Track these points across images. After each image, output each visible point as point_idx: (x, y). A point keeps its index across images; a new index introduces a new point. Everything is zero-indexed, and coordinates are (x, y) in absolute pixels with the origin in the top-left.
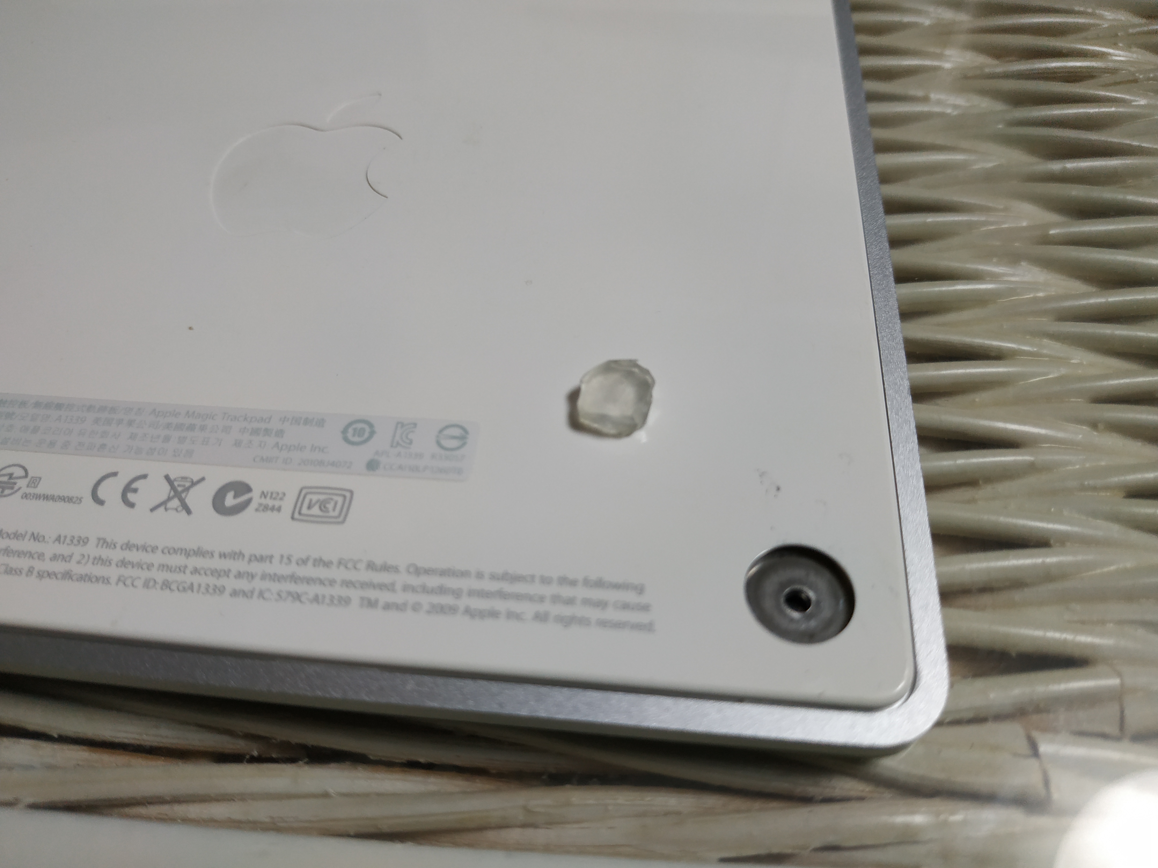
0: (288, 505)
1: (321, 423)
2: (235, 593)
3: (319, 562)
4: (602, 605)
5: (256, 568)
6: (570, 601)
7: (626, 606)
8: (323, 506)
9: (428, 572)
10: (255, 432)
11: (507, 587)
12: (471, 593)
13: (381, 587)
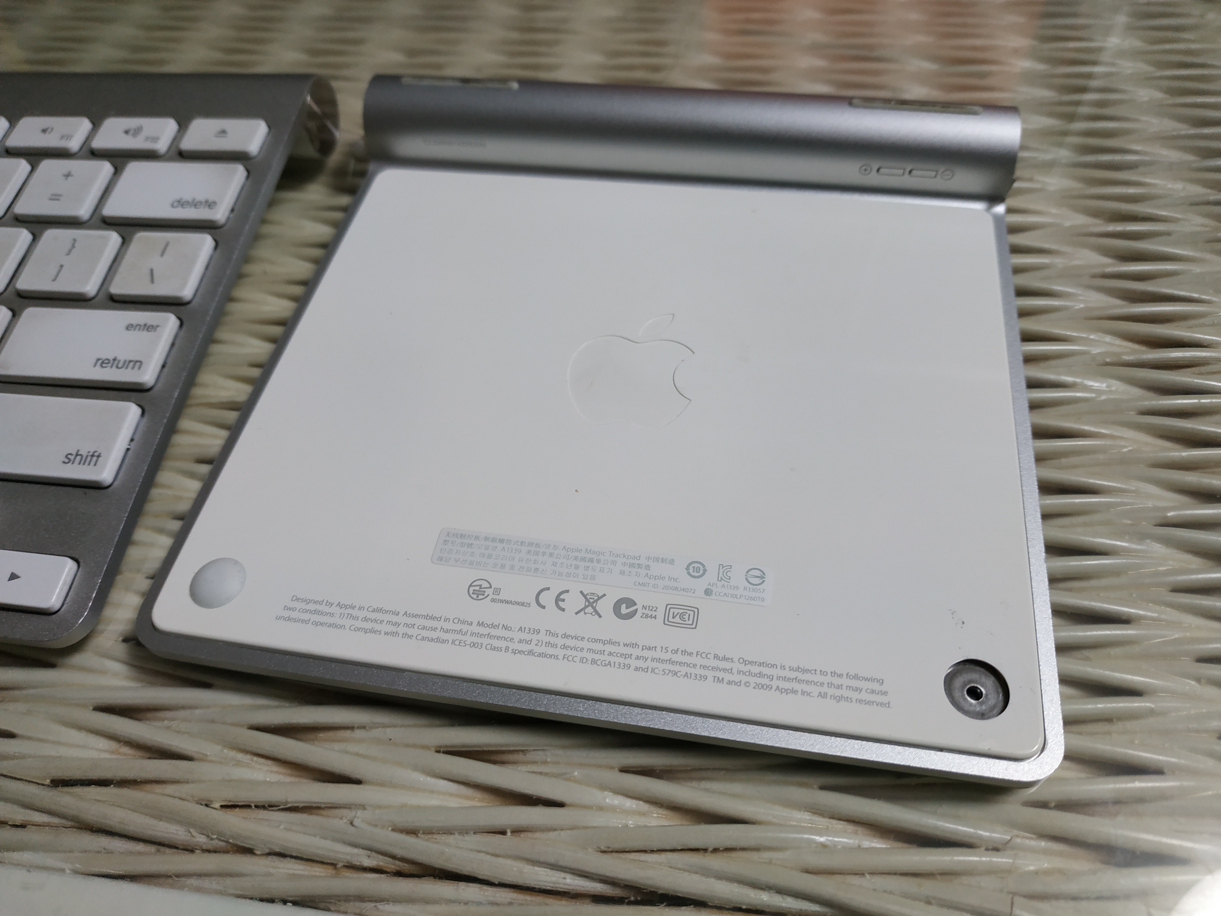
0: (660, 614)
1: (672, 562)
2: (637, 669)
3: (684, 652)
4: (858, 690)
5: (646, 653)
6: (839, 687)
7: (873, 692)
8: (682, 616)
9: (751, 663)
10: (632, 565)
11: (801, 676)
12: (779, 678)
13: (724, 670)
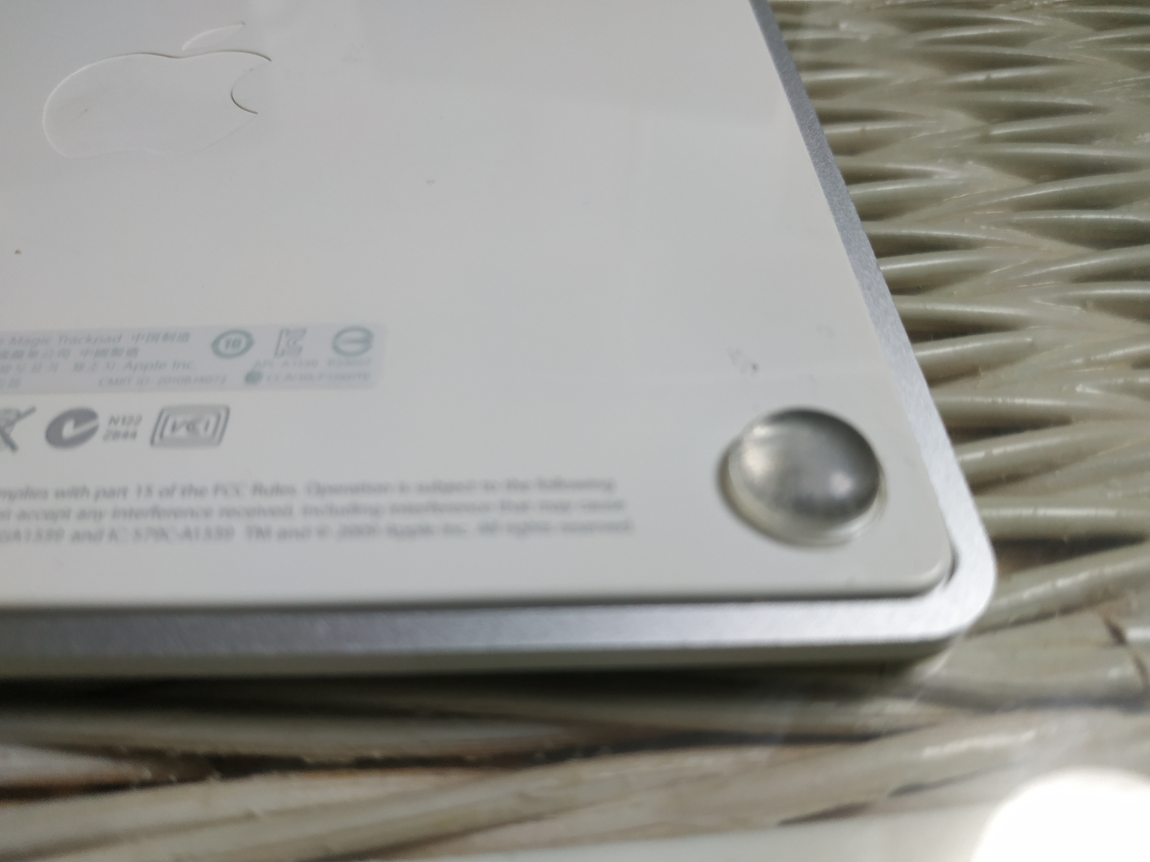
0: (145, 430)
1: (185, 337)
2: (77, 537)
3: (189, 490)
4: (563, 507)
5: (106, 505)
6: (523, 507)
7: (593, 506)
8: (191, 427)
9: (335, 490)
10: (102, 353)
11: (441, 498)
12: (395, 509)
13: (274, 512)
